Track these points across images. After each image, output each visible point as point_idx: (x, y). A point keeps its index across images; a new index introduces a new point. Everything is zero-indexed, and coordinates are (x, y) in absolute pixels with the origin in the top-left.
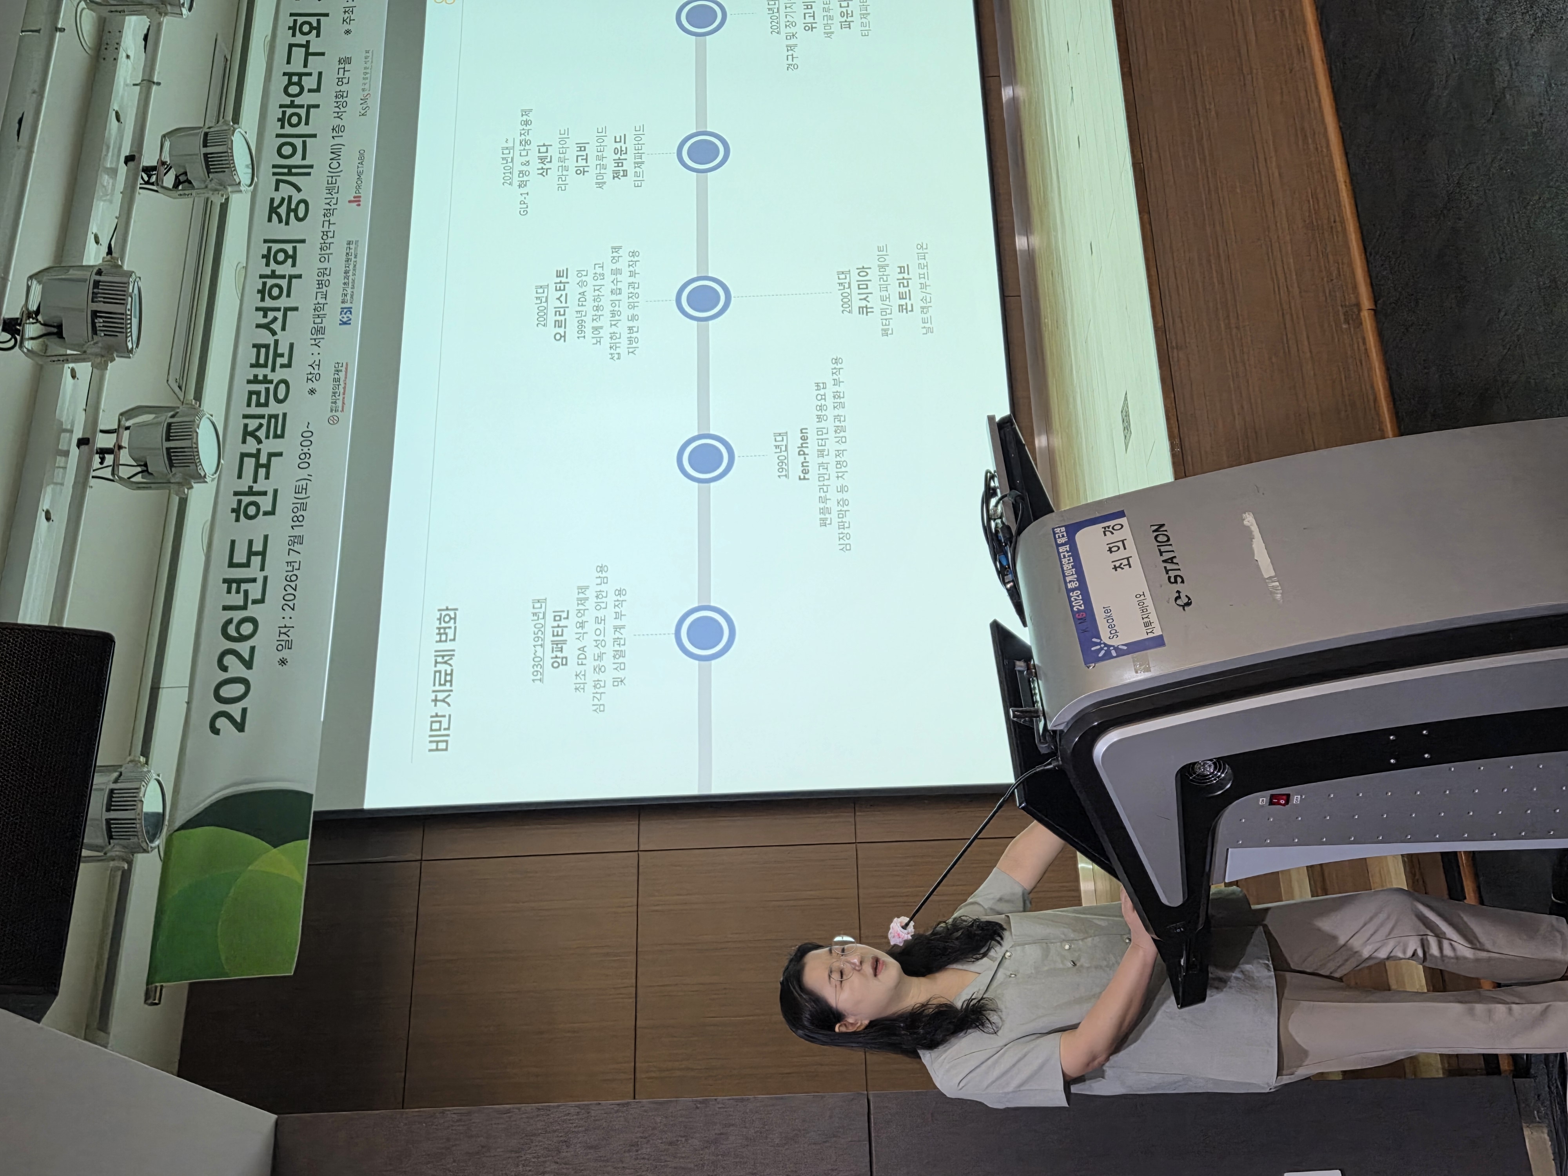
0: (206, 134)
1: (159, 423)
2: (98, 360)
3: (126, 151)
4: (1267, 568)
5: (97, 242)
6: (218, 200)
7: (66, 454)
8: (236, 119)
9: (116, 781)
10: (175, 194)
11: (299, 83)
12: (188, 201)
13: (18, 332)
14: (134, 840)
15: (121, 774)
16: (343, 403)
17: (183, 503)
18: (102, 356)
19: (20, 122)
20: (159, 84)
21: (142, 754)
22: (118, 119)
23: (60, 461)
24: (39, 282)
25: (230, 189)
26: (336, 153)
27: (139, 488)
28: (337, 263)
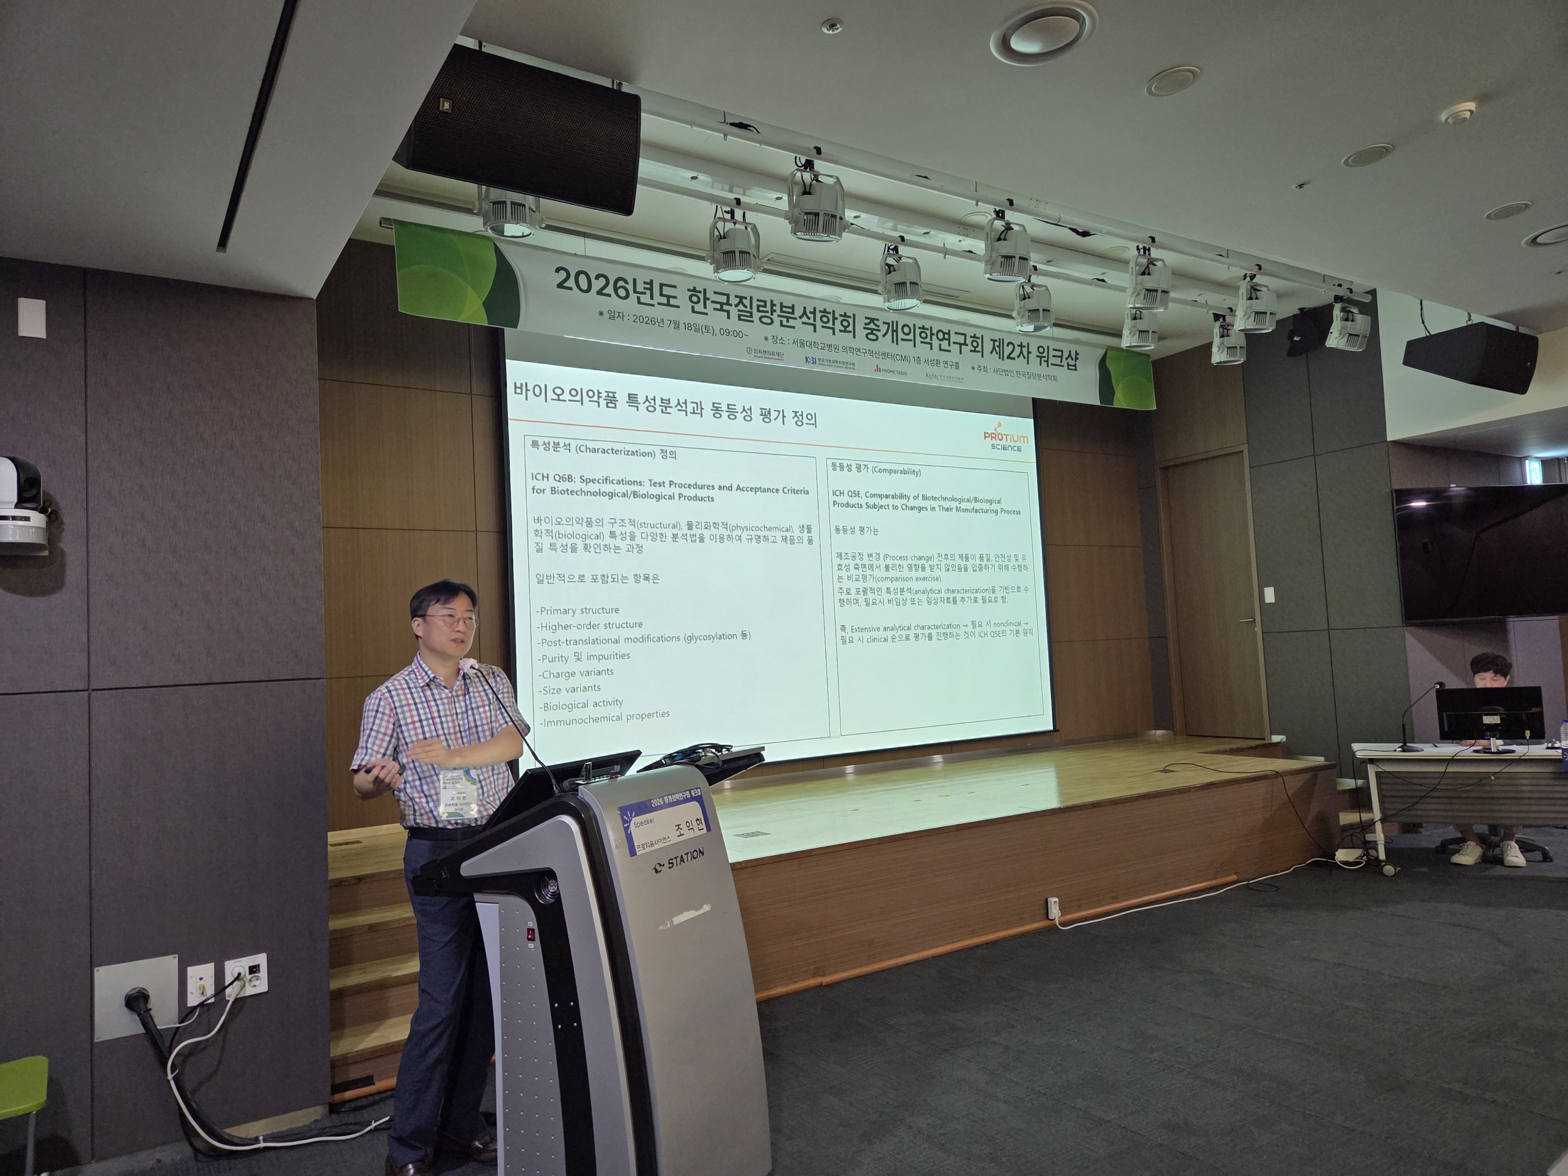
0: (917, 284)
1: (750, 248)
2: (790, 215)
3: (906, 237)
4: (677, 920)
5: (855, 217)
6: (880, 289)
7: (731, 191)
8: (925, 301)
9: (530, 209)
10: (883, 264)
11: (944, 339)
12: (878, 271)
13: (806, 168)
14: (492, 218)
15: (534, 211)
16: (759, 357)
17: (702, 258)
18: (792, 217)
19: (926, 177)
20: (945, 258)
21: (547, 225)
22: (925, 233)
23: (727, 187)
24: (835, 183)
25: (886, 296)
26: (904, 359)
27: (710, 233)
28: (841, 356)
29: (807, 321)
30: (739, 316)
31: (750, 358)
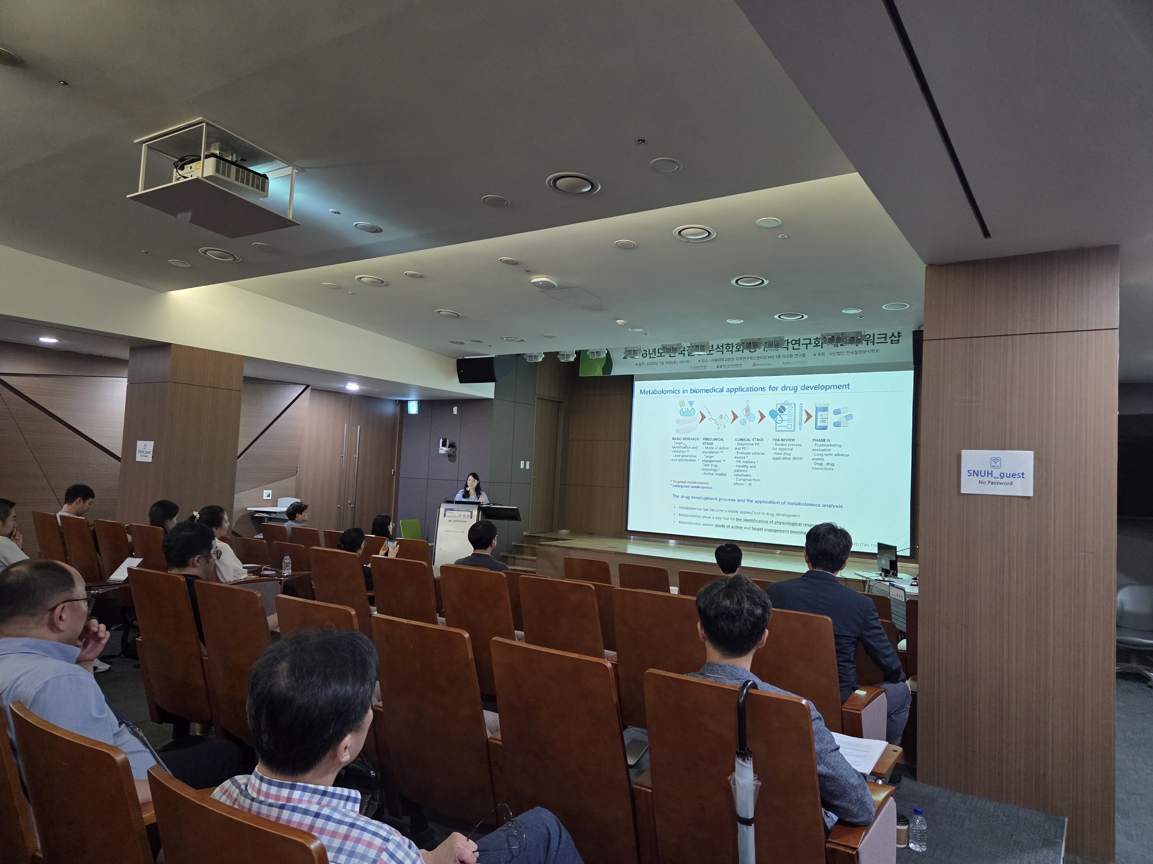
16: (696, 368)
26: (771, 357)
28: (736, 362)
29: (719, 350)
30: (689, 354)
31: (692, 370)
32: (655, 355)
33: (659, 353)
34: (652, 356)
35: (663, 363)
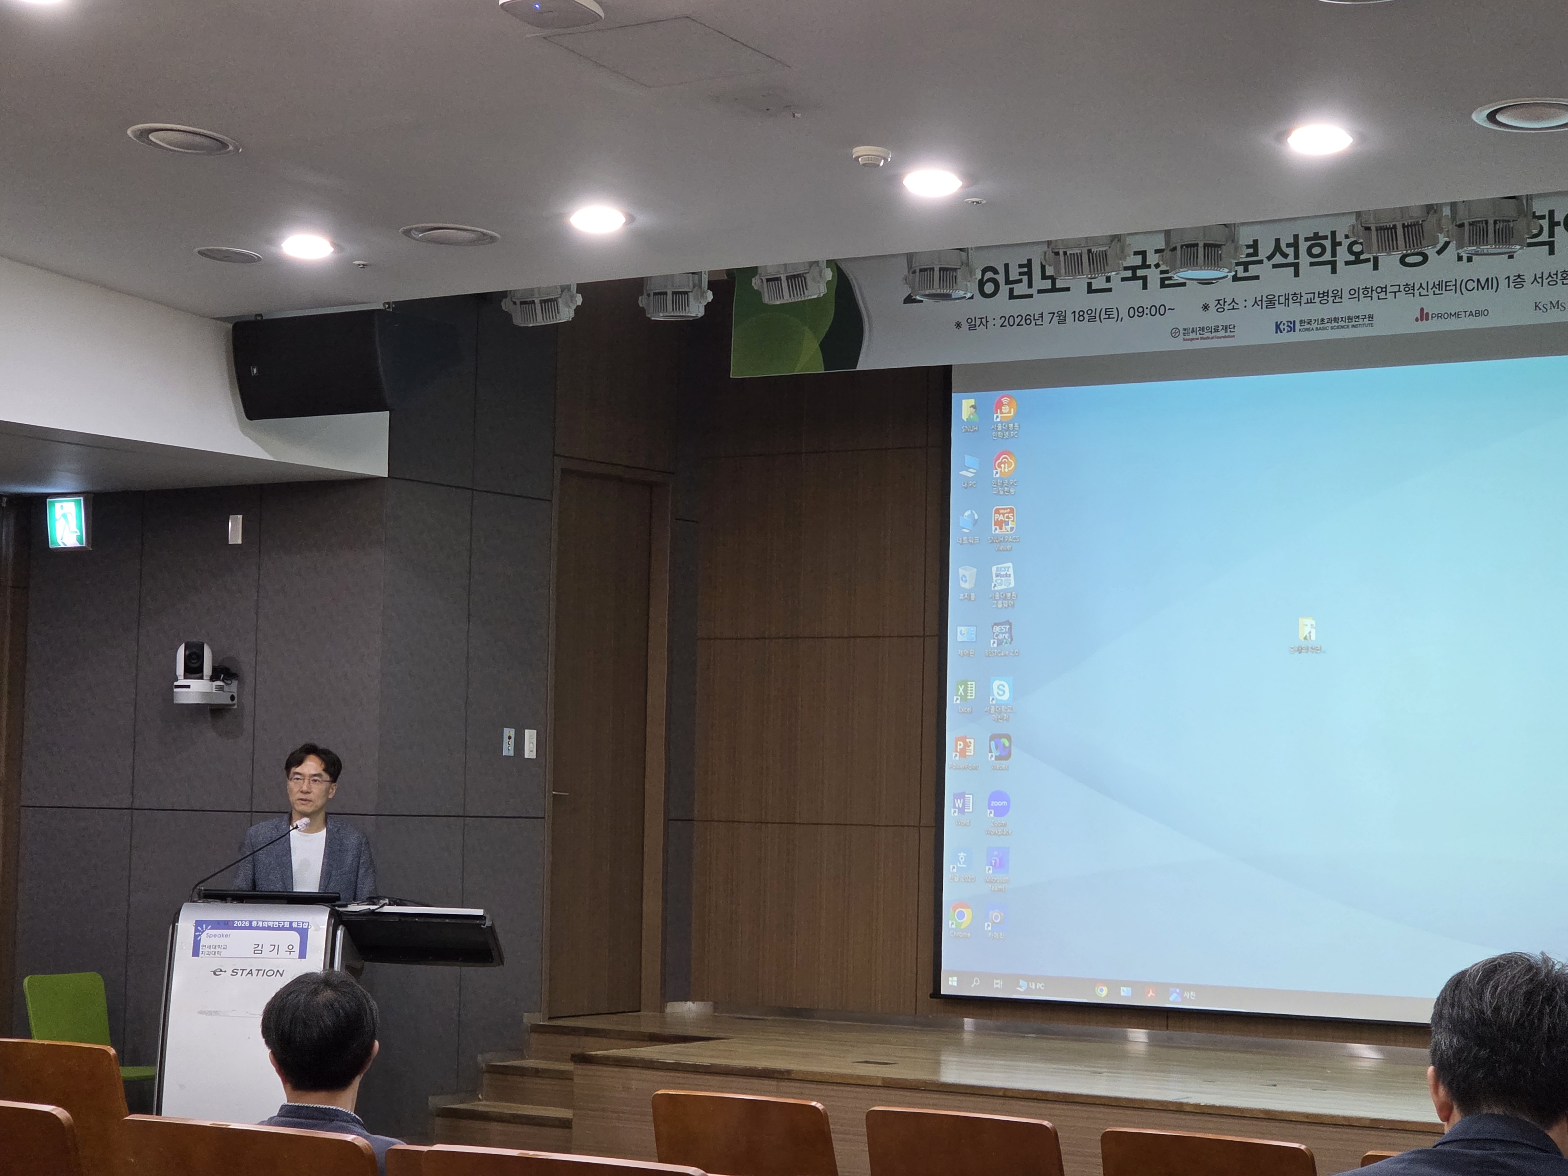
16: (1192, 339)
26: (1486, 284)
28: (1348, 307)
29: (1284, 261)
30: (1163, 280)
31: (1179, 344)
32: (1030, 285)
33: (1044, 277)
34: (1021, 289)
35: (1062, 320)
